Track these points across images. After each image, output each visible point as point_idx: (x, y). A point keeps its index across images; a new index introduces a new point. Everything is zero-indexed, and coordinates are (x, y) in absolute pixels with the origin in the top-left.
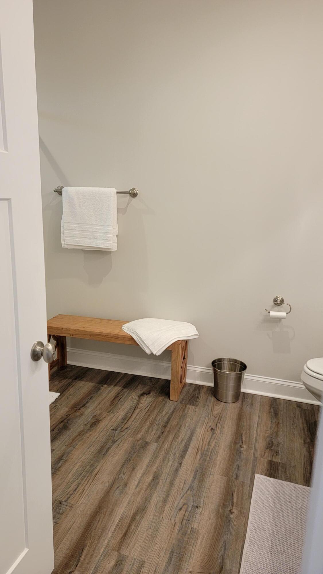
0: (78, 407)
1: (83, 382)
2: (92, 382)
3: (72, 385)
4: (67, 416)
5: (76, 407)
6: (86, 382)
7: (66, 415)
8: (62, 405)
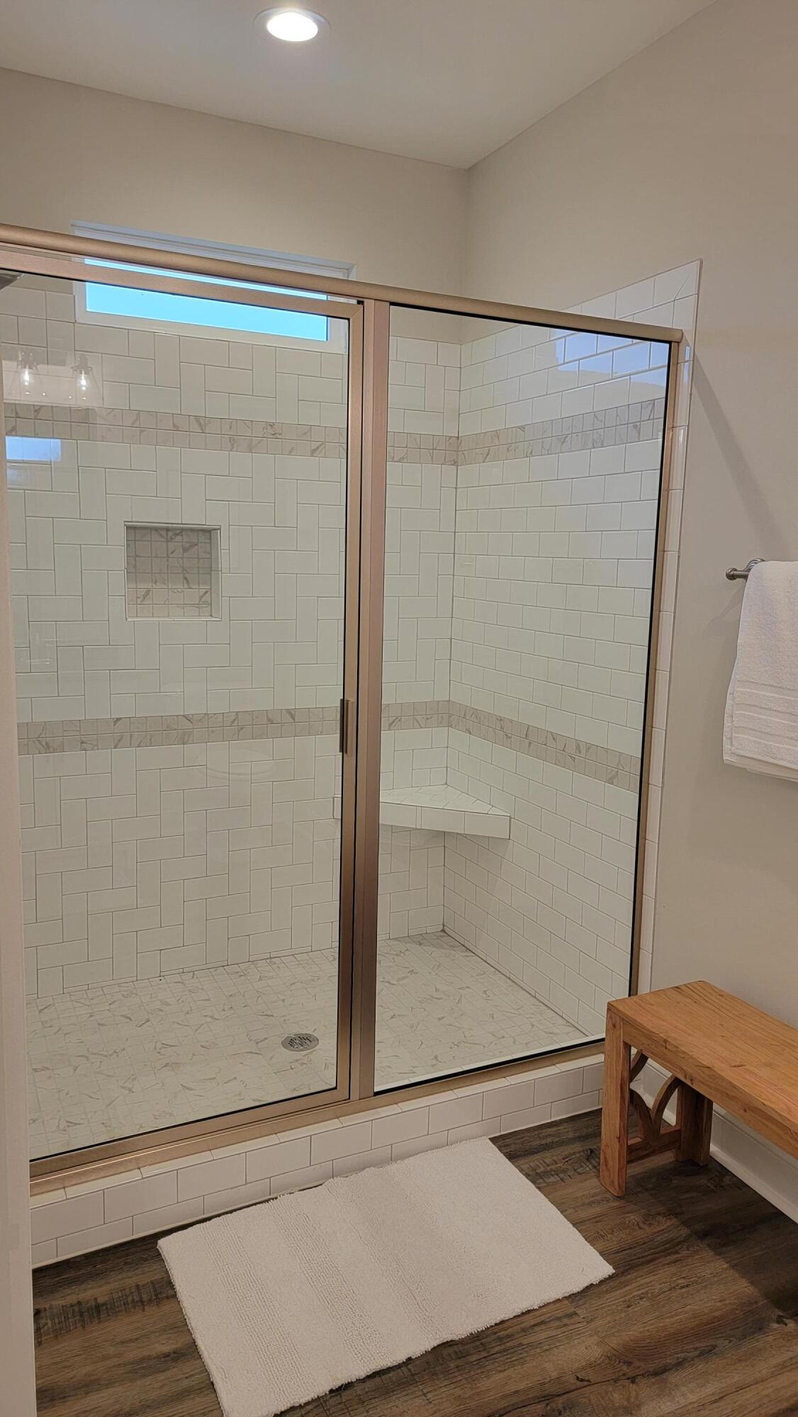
0: (638, 1364)
1: (720, 1265)
2: (752, 1283)
3: (677, 1252)
4: (579, 1384)
5: (629, 1364)
6: (733, 1267)
7: (578, 1378)
8: (593, 1325)
